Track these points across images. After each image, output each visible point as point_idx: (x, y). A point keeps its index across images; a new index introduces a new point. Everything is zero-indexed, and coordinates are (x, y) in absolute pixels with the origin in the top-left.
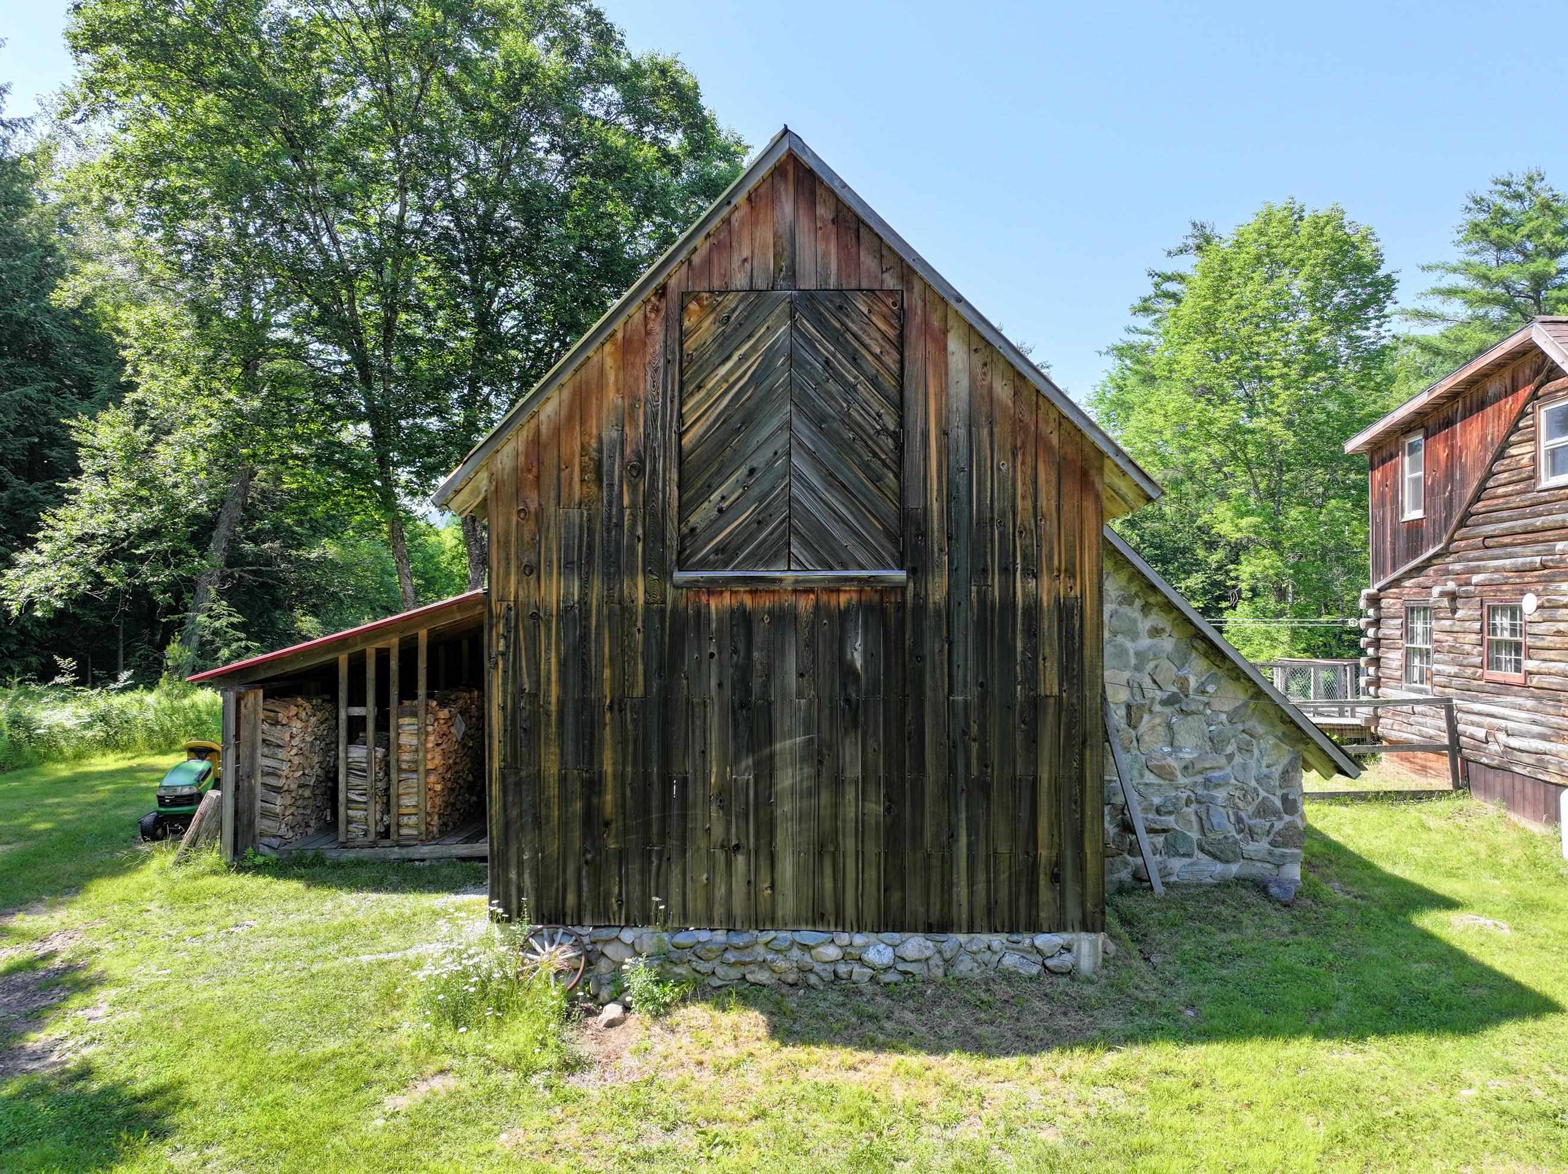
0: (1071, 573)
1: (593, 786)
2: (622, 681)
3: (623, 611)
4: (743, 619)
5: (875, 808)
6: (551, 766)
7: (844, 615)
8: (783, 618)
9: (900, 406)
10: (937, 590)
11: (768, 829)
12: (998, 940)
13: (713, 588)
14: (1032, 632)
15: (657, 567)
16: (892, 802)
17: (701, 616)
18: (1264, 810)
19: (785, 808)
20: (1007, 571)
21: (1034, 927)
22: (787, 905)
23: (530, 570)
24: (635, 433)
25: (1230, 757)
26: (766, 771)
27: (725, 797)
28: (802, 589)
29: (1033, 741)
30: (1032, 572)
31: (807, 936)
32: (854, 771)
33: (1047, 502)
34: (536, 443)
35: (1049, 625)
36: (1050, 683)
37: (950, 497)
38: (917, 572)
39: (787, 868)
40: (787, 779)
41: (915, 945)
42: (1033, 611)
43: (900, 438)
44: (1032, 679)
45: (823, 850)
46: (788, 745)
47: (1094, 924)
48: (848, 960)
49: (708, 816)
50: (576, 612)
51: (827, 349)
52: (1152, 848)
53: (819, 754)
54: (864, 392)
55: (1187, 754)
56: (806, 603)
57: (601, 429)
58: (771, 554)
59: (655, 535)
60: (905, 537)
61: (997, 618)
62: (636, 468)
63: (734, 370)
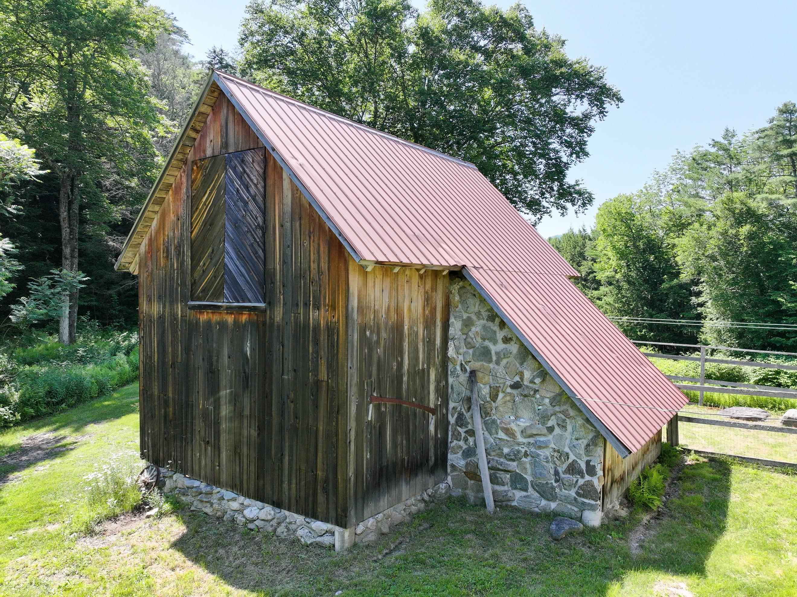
0: (333, 307)
1: (166, 403)
2: (174, 355)
3: (174, 321)
4: (209, 326)
5: (254, 433)
6: (156, 391)
7: (244, 326)
8: (223, 327)
9: (264, 212)
10: (278, 314)
11: (218, 435)
12: (300, 519)
13: (201, 310)
14: (316, 342)
15: (184, 299)
16: (260, 429)
17: (198, 324)
18: (573, 469)
19: (224, 426)
20: (306, 305)
21: (315, 517)
22: (224, 477)
24: (178, 233)
25: (551, 430)
26: (218, 405)
27: (205, 416)
28: (230, 312)
29: (316, 406)
30: (317, 307)
31: (228, 494)
32: (247, 412)
33: (324, 266)
34: (150, 240)
35: (323, 338)
36: (323, 375)
37: (284, 262)
38: (271, 304)
39: (224, 455)
40: (225, 411)
41: (265, 512)
42: (317, 328)
43: (264, 228)
44: (316, 370)
45: (236, 451)
46: (225, 393)
47: (342, 522)
48: (240, 511)
49: (199, 425)
50: (161, 318)
51: (237, 183)
52: (494, 480)
53: (235, 399)
54: (252, 206)
55: (524, 423)
56: (230, 319)
57: (168, 231)
58: (219, 293)
59: (183, 283)
60: (266, 284)
61: (301, 333)
62: (179, 250)
63: (208, 199)
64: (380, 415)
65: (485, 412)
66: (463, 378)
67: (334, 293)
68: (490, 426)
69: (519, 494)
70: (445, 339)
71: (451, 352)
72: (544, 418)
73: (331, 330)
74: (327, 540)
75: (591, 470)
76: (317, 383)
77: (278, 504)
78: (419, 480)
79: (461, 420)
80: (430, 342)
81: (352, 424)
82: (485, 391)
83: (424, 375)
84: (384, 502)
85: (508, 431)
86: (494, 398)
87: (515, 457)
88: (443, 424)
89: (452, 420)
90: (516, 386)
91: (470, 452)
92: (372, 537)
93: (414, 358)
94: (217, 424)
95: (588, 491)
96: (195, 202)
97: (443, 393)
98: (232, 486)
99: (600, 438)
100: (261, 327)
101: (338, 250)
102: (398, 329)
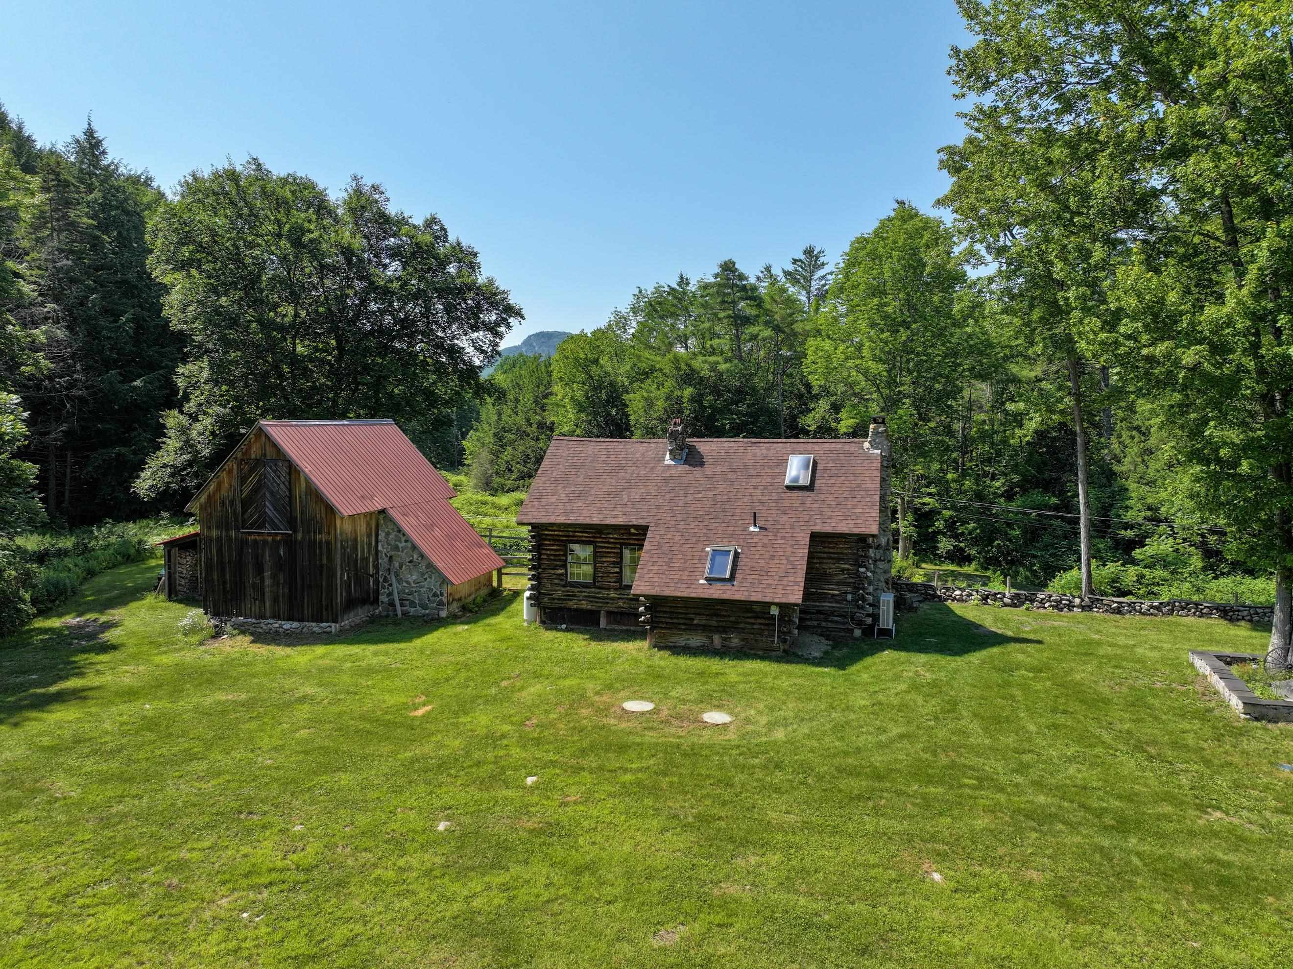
0: (329, 533)
1: (225, 583)
2: (230, 555)
3: (229, 539)
4: (255, 542)
5: (286, 590)
6: (215, 577)
7: (279, 542)
8: (265, 542)
9: (290, 490)
10: (299, 537)
11: (263, 594)
12: (314, 624)
13: (250, 534)
14: (320, 548)
15: (237, 529)
16: (290, 589)
17: (247, 540)
18: (435, 595)
19: (267, 589)
20: (315, 532)
21: (322, 621)
22: (268, 614)
23: (209, 528)
24: (231, 494)
25: (425, 579)
26: (262, 580)
27: (254, 586)
28: (269, 534)
29: (321, 574)
30: (320, 533)
31: (271, 621)
32: (282, 581)
33: (324, 516)
34: (209, 496)
35: (324, 546)
36: (325, 561)
37: (302, 513)
38: (295, 531)
39: (268, 604)
40: (267, 582)
41: (296, 624)
42: (321, 542)
43: (290, 497)
44: (321, 560)
45: (275, 600)
46: (267, 574)
47: (335, 621)
48: (281, 626)
49: (250, 591)
50: (219, 539)
51: (273, 475)
52: (402, 605)
53: (274, 577)
54: (282, 486)
55: (414, 577)
56: (270, 539)
57: (224, 493)
58: (262, 526)
59: (236, 520)
60: (292, 523)
61: (312, 544)
62: (232, 503)
63: (253, 479)
64: (349, 577)
65: (397, 575)
66: (386, 560)
67: (329, 528)
68: (399, 581)
69: (413, 609)
70: (377, 542)
71: (380, 548)
73: (328, 543)
74: (328, 629)
75: (442, 595)
76: (322, 566)
77: (301, 620)
78: (366, 607)
79: (385, 580)
80: (370, 544)
81: (339, 581)
82: (397, 565)
83: (367, 559)
84: (351, 615)
85: (407, 582)
86: (401, 568)
87: (411, 593)
88: (377, 582)
89: (381, 580)
90: (411, 562)
91: (390, 594)
92: (348, 627)
93: (363, 552)
94: (262, 588)
95: (441, 603)
96: (243, 479)
97: (377, 567)
98: (274, 617)
99: (445, 581)
100: (289, 542)
101: (330, 510)
102: (356, 540)
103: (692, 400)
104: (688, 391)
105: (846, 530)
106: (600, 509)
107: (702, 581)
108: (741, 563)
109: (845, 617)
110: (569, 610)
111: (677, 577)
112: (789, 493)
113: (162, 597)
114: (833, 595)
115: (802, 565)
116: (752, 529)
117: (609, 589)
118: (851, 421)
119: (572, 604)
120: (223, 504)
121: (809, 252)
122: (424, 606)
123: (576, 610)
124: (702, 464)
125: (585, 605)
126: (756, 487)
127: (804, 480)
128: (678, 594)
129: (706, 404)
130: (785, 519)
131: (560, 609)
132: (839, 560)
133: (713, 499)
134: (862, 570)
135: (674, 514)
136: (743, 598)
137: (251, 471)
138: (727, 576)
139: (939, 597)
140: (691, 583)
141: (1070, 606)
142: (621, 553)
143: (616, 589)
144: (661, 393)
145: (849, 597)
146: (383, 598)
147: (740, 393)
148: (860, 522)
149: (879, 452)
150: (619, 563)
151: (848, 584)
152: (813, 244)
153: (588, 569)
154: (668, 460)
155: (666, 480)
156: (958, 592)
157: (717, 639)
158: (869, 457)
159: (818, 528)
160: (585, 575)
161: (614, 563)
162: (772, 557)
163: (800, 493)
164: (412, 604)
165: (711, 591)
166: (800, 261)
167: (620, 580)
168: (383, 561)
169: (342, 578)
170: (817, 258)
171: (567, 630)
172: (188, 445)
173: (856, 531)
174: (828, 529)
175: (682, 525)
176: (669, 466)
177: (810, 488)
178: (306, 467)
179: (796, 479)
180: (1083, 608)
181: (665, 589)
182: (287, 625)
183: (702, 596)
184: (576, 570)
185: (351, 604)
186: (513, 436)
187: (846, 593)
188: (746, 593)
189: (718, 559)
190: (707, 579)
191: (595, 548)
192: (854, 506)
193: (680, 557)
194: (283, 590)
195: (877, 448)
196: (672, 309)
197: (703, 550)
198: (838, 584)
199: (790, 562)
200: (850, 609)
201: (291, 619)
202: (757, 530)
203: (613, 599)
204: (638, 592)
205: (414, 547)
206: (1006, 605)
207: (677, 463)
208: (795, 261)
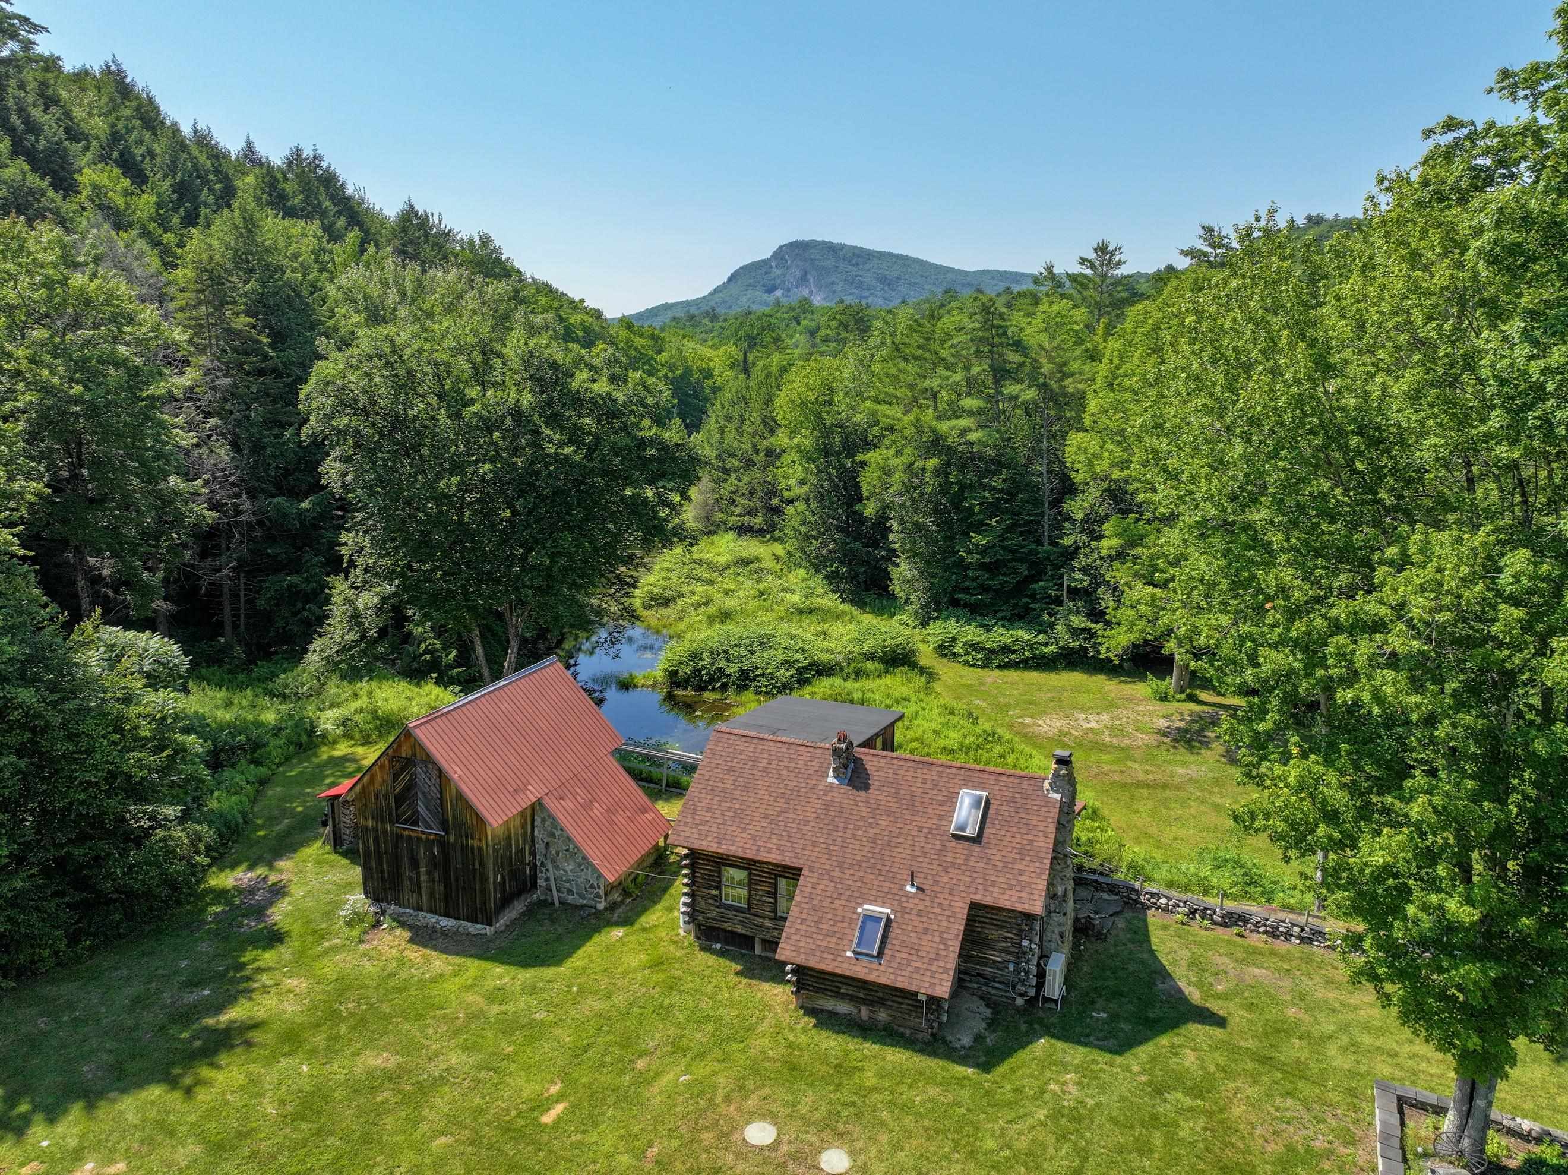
0: (480, 840)
1: (382, 872)
2: (386, 846)
3: (385, 832)
4: (410, 837)
5: (442, 888)
7: (433, 841)
8: (419, 839)
9: (441, 793)
10: (452, 839)
11: (420, 888)
12: (469, 924)
13: (404, 829)
14: (473, 852)
15: (392, 823)
16: (445, 887)
17: (402, 835)
18: (592, 887)
19: (423, 885)
20: (467, 837)
21: (477, 923)
22: (425, 907)
23: (365, 818)
24: (384, 788)
26: (418, 874)
27: (411, 879)
28: (423, 833)
29: (474, 878)
30: (472, 838)
31: (429, 915)
32: (437, 879)
33: (475, 823)
34: (363, 788)
35: (476, 852)
36: (477, 866)
37: (453, 816)
38: (447, 833)
39: (424, 899)
40: (423, 878)
41: (452, 922)
42: (473, 847)
43: (441, 799)
44: (473, 864)
45: (432, 896)
46: (423, 870)
47: (490, 924)
48: (438, 922)
49: (407, 883)
50: (375, 830)
51: (423, 775)
52: (558, 891)
53: (429, 873)
54: (433, 788)
55: (571, 867)
56: (424, 837)
57: (377, 786)
58: (415, 824)
59: (390, 814)
60: (444, 825)
61: (464, 848)
62: (386, 796)
63: (405, 778)
64: (503, 878)
65: (553, 861)
66: (543, 846)
67: (480, 835)
68: (557, 867)
69: (569, 897)
70: (533, 828)
71: (536, 833)
72: (580, 865)
73: (480, 849)
74: (482, 932)
76: (474, 870)
77: (458, 919)
78: (523, 897)
79: (542, 863)
80: (525, 834)
81: (492, 886)
82: (553, 852)
83: (523, 849)
84: (507, 912)
85: (564, 870)
86: (558, 855)
87: (569, 881)
88: (534, 867)
89: (538, 864)
90: (567, 851)
91: (547, 879)
92: (503, 927)
93: (517, 845)
94: (419, 882)
95: (598, 896)
96: (395, 777)
97: (533, 854)
98: (431, 912)
99: (600, 876)
100: (442, 843)
101: (481, 820)
102: (509, 837)
103: (937, 472)
104: (932, 463)
105: (1007, 905)
106: (754, 838)
107: (849, 954)
108: (892, 935)
109: (1007, 985)
110: (725, 931)
111: (824, 943)
112: (954, 843)
113: (328, 848)
114: (995, 961)
115: (955, 946)
116: (909, 888)
117: (764, 918)
118: (1115, 541)
119: (727, 926)
120: (377, 796)
121: (1102, 249)
122: (582, 897)
123: (731, 932)
124: (866, 787)
125: (739, 929)
126: (920, 829)
127: (970, 832)
128: (822, 966)
129: (952, 479)
130: (945, 879)
131: (714, 928)
132: (1002, 927)
133: (874, 840)
134: (1025, 943)
135: (829, 853)
136: (888, 983)
137: (403, 769)
138: (875, 953)
139: (1142, 904)
140: (838, 954)
141: (1288, 935)
142: (776, 884)
143: (771, 919)
144: (900, 462)
145: (1011, 967)
146: (541, 882)
147: (997, 464)
148: (1024, 895)
149: (1058, 796)
150: (774, 894)
151: (1011, 953)
152: (1107, 238)
153: (743, 892)
154: (831, 779)
155: (827, 806)
156: (1163, 901)
157: (864, 1012)
158: (1047, 802)
159: (978, 898)
160: (740, 898)
161: (768, 892)
162: (926, 931)
163: (966, 844)
164: (570, 892)
165: (858, 968)
166: (1090, 261)
167: (775, 911)
168: (540, 847)
169: (495, 879)
170: (1112, 253)
171: (721, 954)
172: (355, 618)
173: (1018, 907)
174: (989, 901)
175: (837, 873)
176: (831, 785)
177: (977, 840)
178: (456, 772)
179: (962, 828)
180: (1302, 940)
181: (811, 958)
182: (445, 922)
183: (847, 973)
184: (730, 891)
185: (506, 901)
186: (737, 463)
187: (1009, 961)
188: (892, 977)
189: (870, 925)
190: (854, 952)
191: (750, 874)
192: (1022, 872)
193: (830, 916)
194: (439, 887)
195: (1057, 792)
196: (919, 352)
197: (855, 913)
198: (1000, 951)
199: (943, 941)
200: (1011, 978)
201: (447, 915)
202: (914, 890)
203: (768, 928)
204: (783, 958)
205: (569, 839)
206: (1216, 923)
207: (841, 782)
208: (1083, 261)
